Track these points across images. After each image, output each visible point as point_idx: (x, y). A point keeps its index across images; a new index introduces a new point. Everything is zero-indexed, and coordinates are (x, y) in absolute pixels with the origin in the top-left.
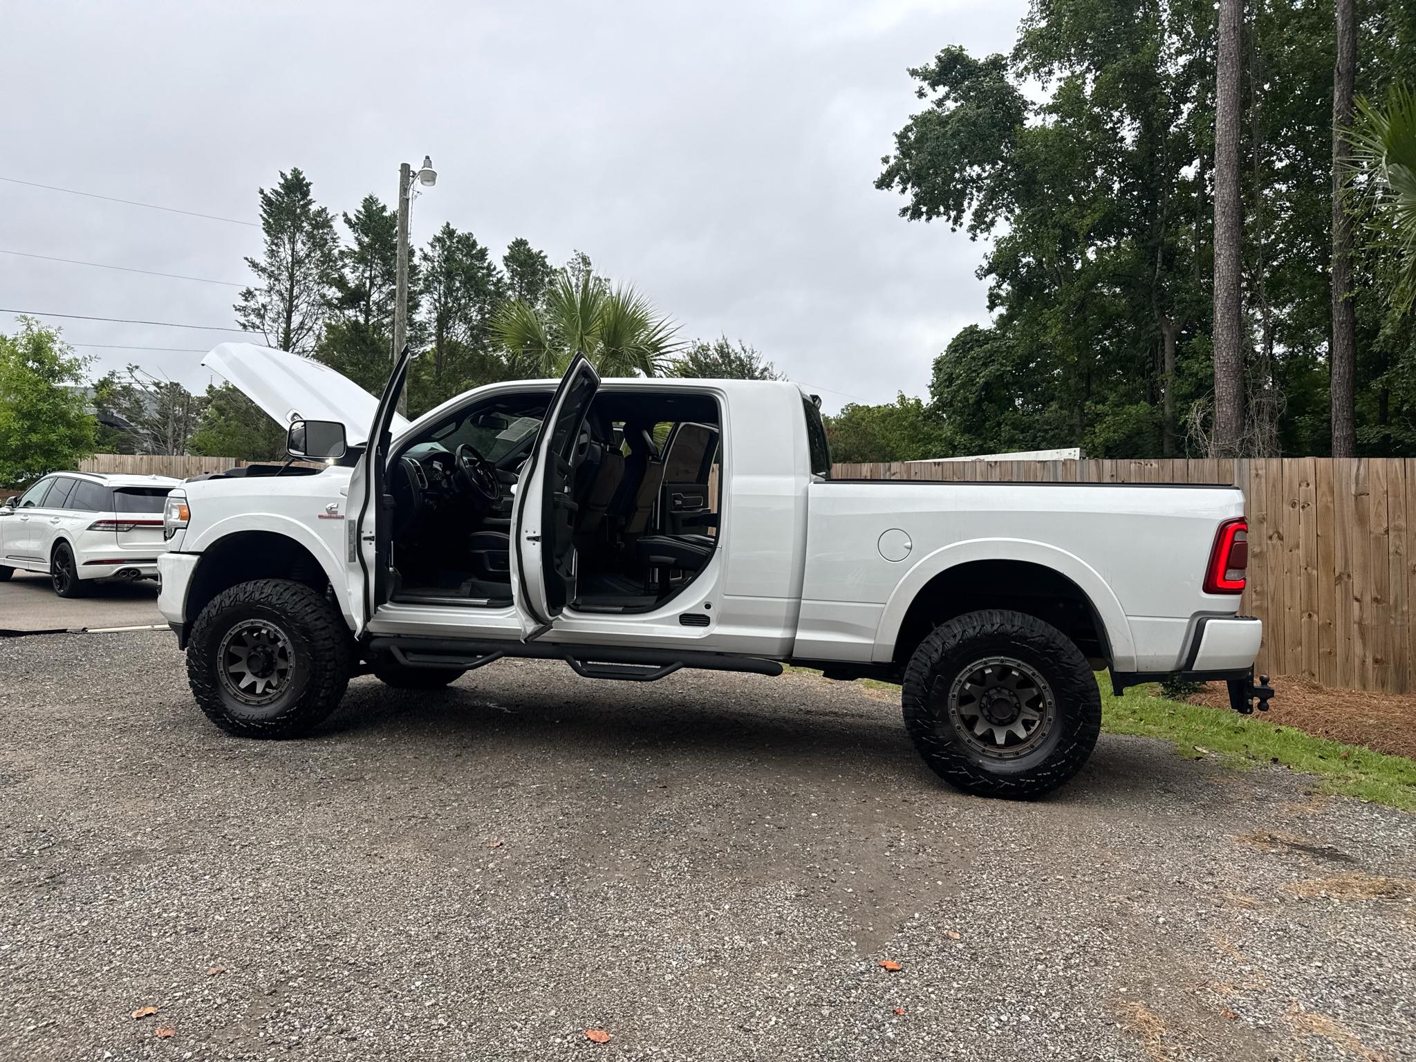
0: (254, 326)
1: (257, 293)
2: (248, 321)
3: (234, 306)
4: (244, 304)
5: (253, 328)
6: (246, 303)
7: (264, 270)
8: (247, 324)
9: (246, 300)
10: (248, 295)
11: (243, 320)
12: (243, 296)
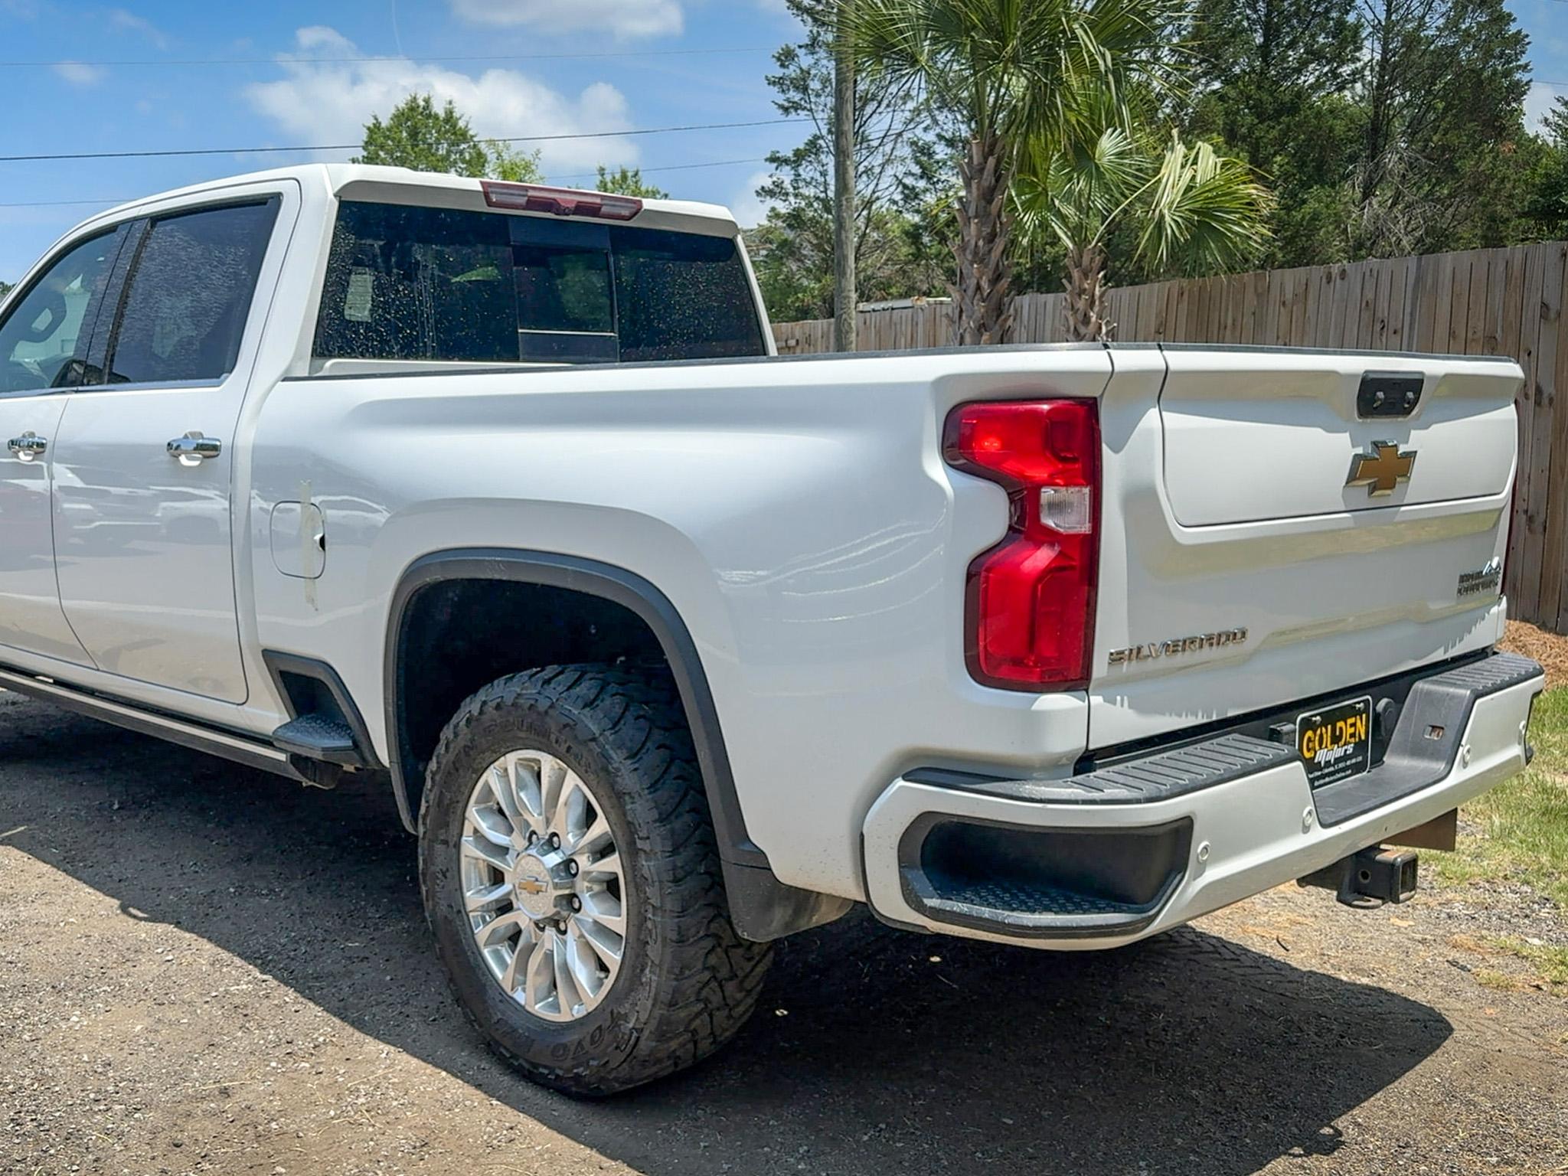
0: (796, 107)
1: (798, 51)
2: (788, 100)
3: (767, 78)
4: (779, 72)
5: (796, 110)
6: (785, 71)
7: (809, 11)
8: (786, 104)
9: (782, 66)
10: (786, 56)
11: (781, 99)
12: (779, 59)
